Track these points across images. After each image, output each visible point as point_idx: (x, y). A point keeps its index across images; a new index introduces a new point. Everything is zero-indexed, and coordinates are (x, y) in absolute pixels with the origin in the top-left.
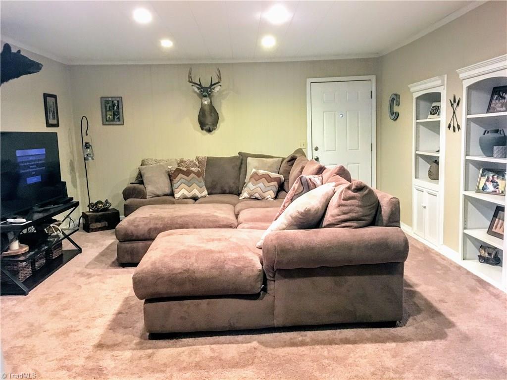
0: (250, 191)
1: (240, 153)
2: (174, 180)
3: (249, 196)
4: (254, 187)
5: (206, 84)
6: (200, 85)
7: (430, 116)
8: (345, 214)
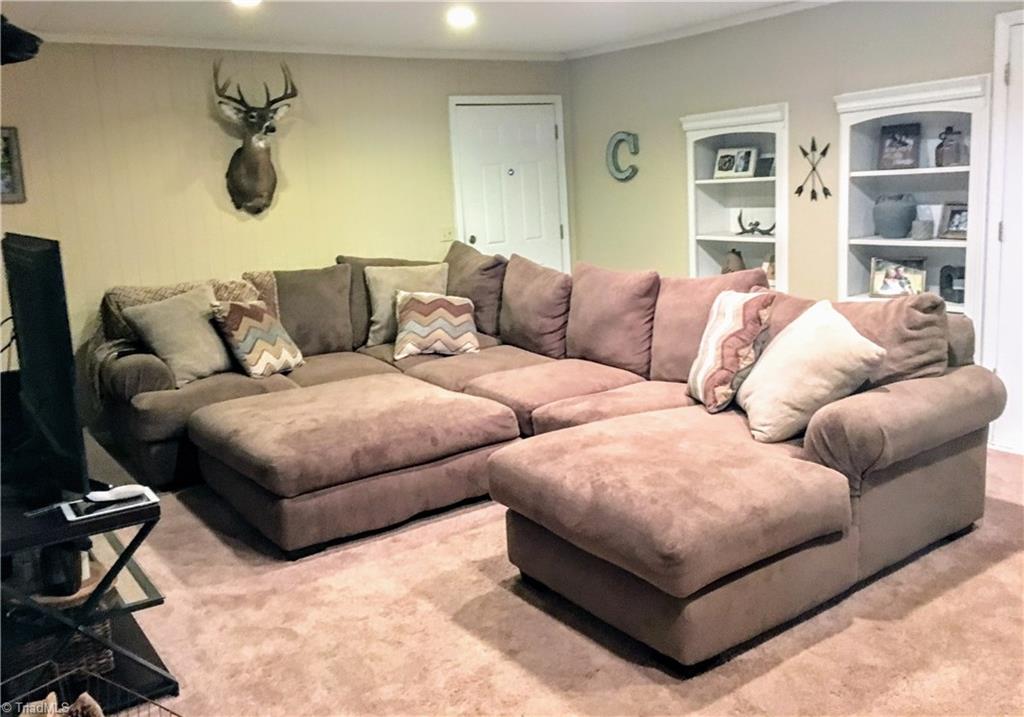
0: (420, 340)
1: (340, 260)
2: (234, 332)
3: (419, 351)
4: (427, 330)
5: (257, 100)
6: (242, 102)
7: (718, 173)
8: (921, 353)
